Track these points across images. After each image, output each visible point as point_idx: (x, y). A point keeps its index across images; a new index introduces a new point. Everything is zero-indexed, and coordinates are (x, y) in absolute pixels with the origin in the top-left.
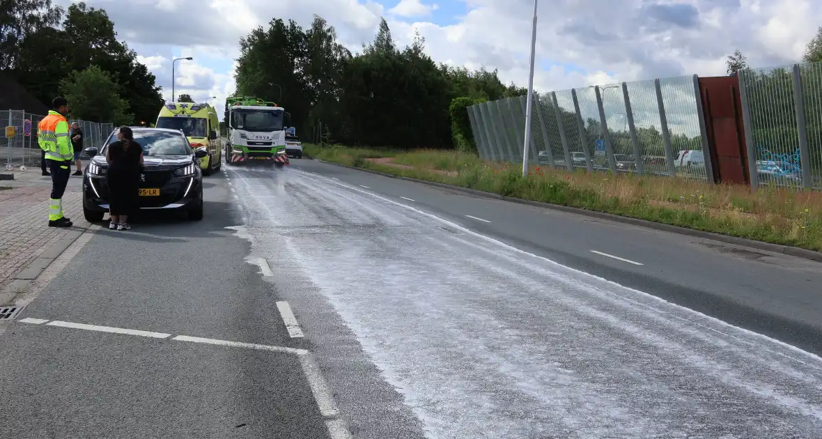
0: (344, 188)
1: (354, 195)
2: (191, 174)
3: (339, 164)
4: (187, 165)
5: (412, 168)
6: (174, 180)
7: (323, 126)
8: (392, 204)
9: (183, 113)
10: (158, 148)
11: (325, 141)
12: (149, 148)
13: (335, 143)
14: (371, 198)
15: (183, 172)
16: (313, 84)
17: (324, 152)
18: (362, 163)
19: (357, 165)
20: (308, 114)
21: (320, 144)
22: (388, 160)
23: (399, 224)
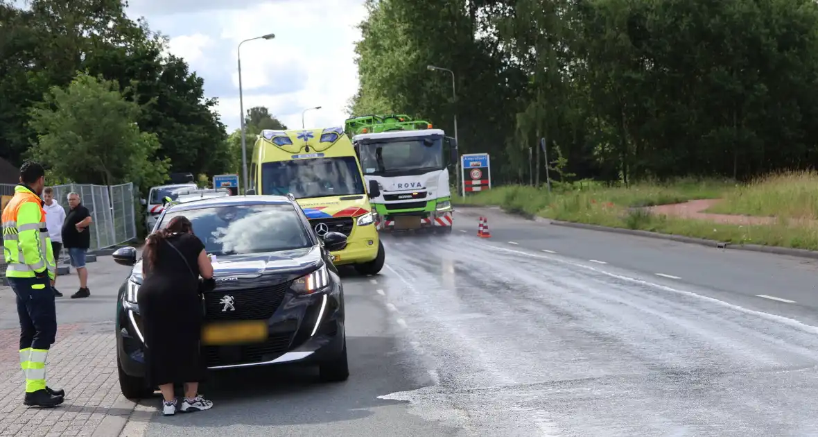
0: (622, 283)
1: (652, 297)
2: (322, 287)
3: (595, 224)
4: (312, 269)
5: (766, 221)
6: (291, 302)
7: (550, 145)
8: (744, 315)
9: (307, 150)
10: (239, 234)
11: (555, 176)
12: (222, 235)
13: (580, 178)
14: (693, 303)
15: (306, 284)
16: (521, 57)
17: (560, 200)
18: (647, 219)
19: (636, 224)
20: (514, 122)
21: (547, 185)
22: (704, 204)
23: (777, 364)
